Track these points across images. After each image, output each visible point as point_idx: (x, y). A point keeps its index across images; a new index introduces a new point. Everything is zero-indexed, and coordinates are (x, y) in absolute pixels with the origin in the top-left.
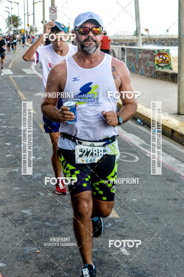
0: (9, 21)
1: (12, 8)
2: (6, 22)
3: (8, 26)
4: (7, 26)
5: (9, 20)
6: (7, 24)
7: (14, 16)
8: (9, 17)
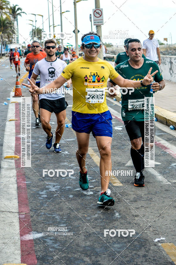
0: (33, 34)
1: (36, 21)
2: (30, 34)
3: (33, 39)
6: (31, 37)
7: (38, 28)
8: (33, 30)
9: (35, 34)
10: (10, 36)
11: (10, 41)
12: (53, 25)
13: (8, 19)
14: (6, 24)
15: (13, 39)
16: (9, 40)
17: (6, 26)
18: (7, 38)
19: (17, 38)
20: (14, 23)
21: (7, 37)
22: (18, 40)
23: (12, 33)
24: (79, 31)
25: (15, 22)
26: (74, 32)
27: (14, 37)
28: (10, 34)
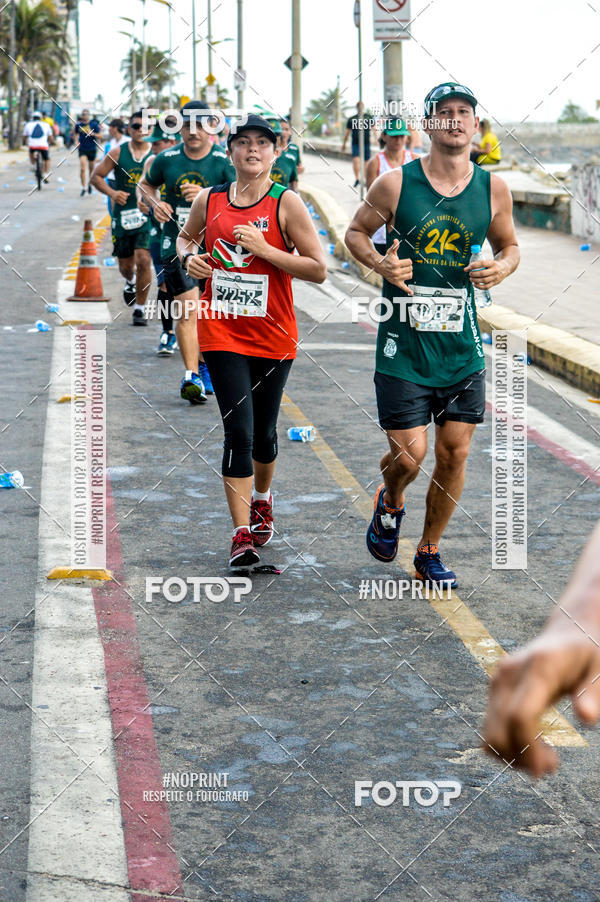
0: (134, 69)
1: (145, 22)
2: (122, 69)
3: (131, 85)
4: (125, 83)
5: (134, 64)
6: (126, 77)
7: (150, 48)
8: (132, 53)
9: (139, 68)
10: (50, 72)
11: (49, 91)
12: (209, 37)
13: (48, 10)
14: (40, 28)
15: (61, 84)
16: (48, 87)
17: (40, 35)
18: (40, 80)
19: (76, 80)
20: (66, 27)
21: (40, 74)
22: (76, 88)
23: (58, 62)
24: (305, 63)
25: (71, 24)
26: (288, 63)
27: (64, 75)
28: (53, 65)
